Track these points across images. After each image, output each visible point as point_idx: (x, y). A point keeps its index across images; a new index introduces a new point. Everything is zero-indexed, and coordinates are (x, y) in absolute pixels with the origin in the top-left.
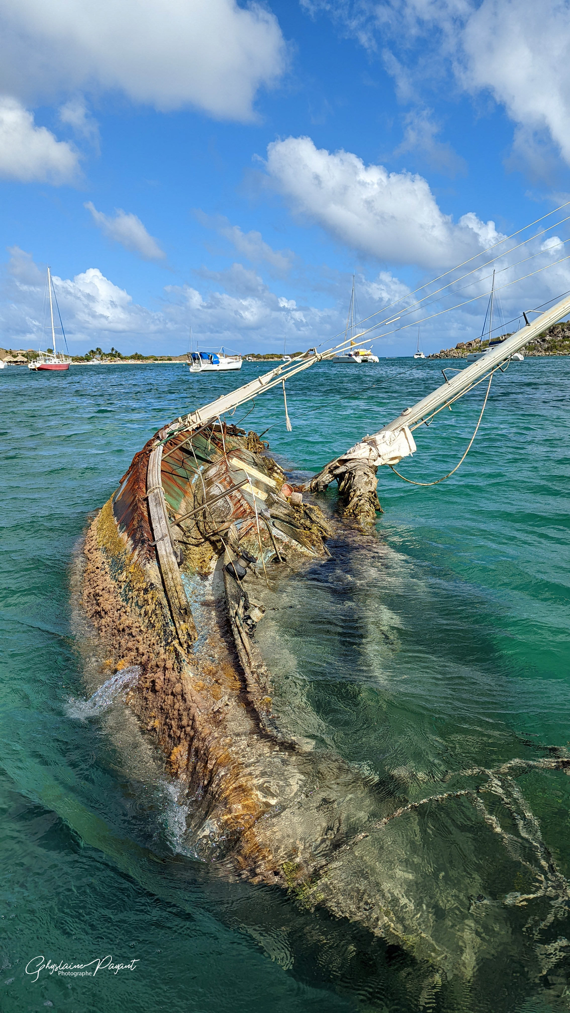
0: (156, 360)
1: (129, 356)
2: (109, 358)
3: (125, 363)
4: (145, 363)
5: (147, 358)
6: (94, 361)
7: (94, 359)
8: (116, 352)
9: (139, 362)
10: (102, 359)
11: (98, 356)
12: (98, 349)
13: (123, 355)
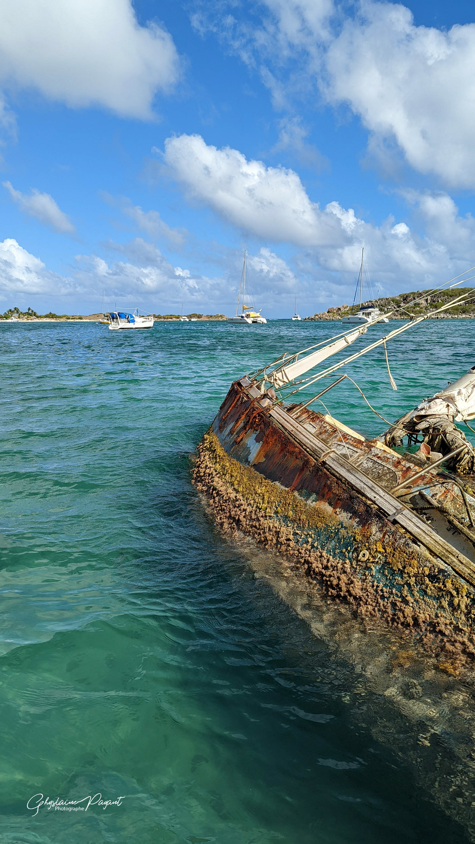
0: (69, 318)
1: (44, 315)
2: (26, 317)
3: (41, 321)
4: (58, 321)
5: (60, 317)
6: (12, 319)
7: (13, 318)
8: (32, 311)
9: (53, 320)
10: (19, 318)
11: (16, 315)
12: (15, 309)
13: (38, 314)
